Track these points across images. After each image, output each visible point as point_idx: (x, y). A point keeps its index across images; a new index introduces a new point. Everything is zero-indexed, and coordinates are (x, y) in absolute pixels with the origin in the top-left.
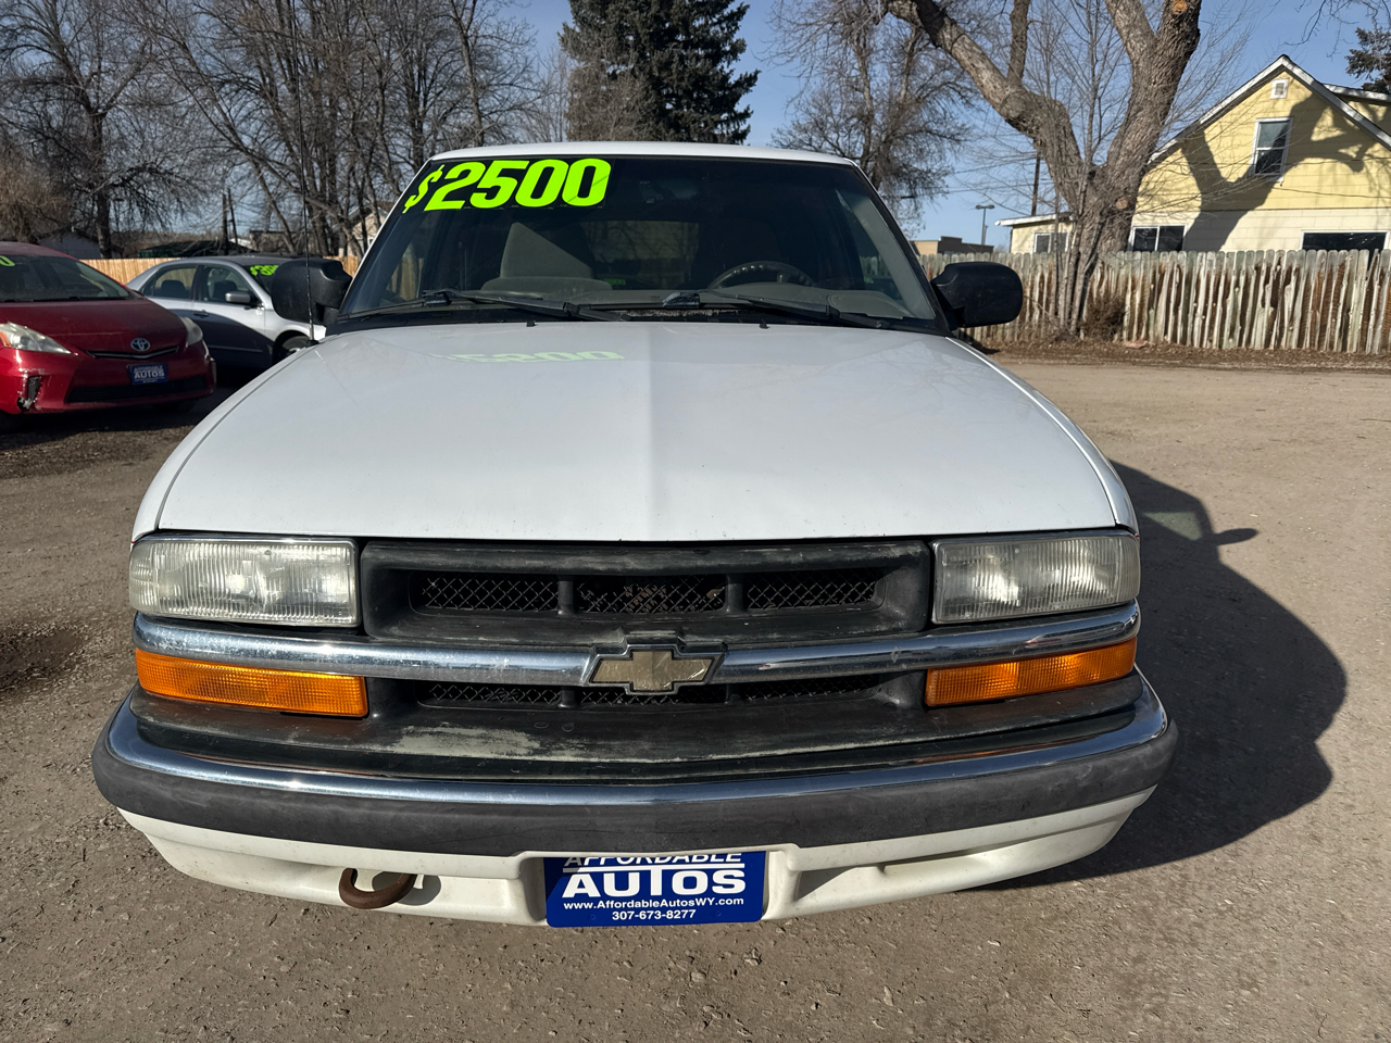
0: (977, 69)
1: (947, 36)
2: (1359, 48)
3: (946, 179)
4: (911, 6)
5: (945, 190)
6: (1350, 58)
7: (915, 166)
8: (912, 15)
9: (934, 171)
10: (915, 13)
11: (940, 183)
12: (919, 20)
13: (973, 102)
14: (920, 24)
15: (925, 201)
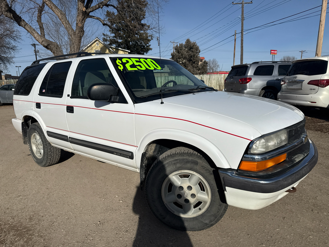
0: (33, 33)
1: (23, 24)
2: (103, 37)
3: (13, 59)
4: (10, 14)
5: (13, 62)
6: (103, 39)
7: (3, 55)
8: (11, 17)
9: (9, 57)
10: (12, 17)
11: (11, 60)
12: (13, 18)
13: (17, 40)
14: (14, 19)
15: (8, 65)
